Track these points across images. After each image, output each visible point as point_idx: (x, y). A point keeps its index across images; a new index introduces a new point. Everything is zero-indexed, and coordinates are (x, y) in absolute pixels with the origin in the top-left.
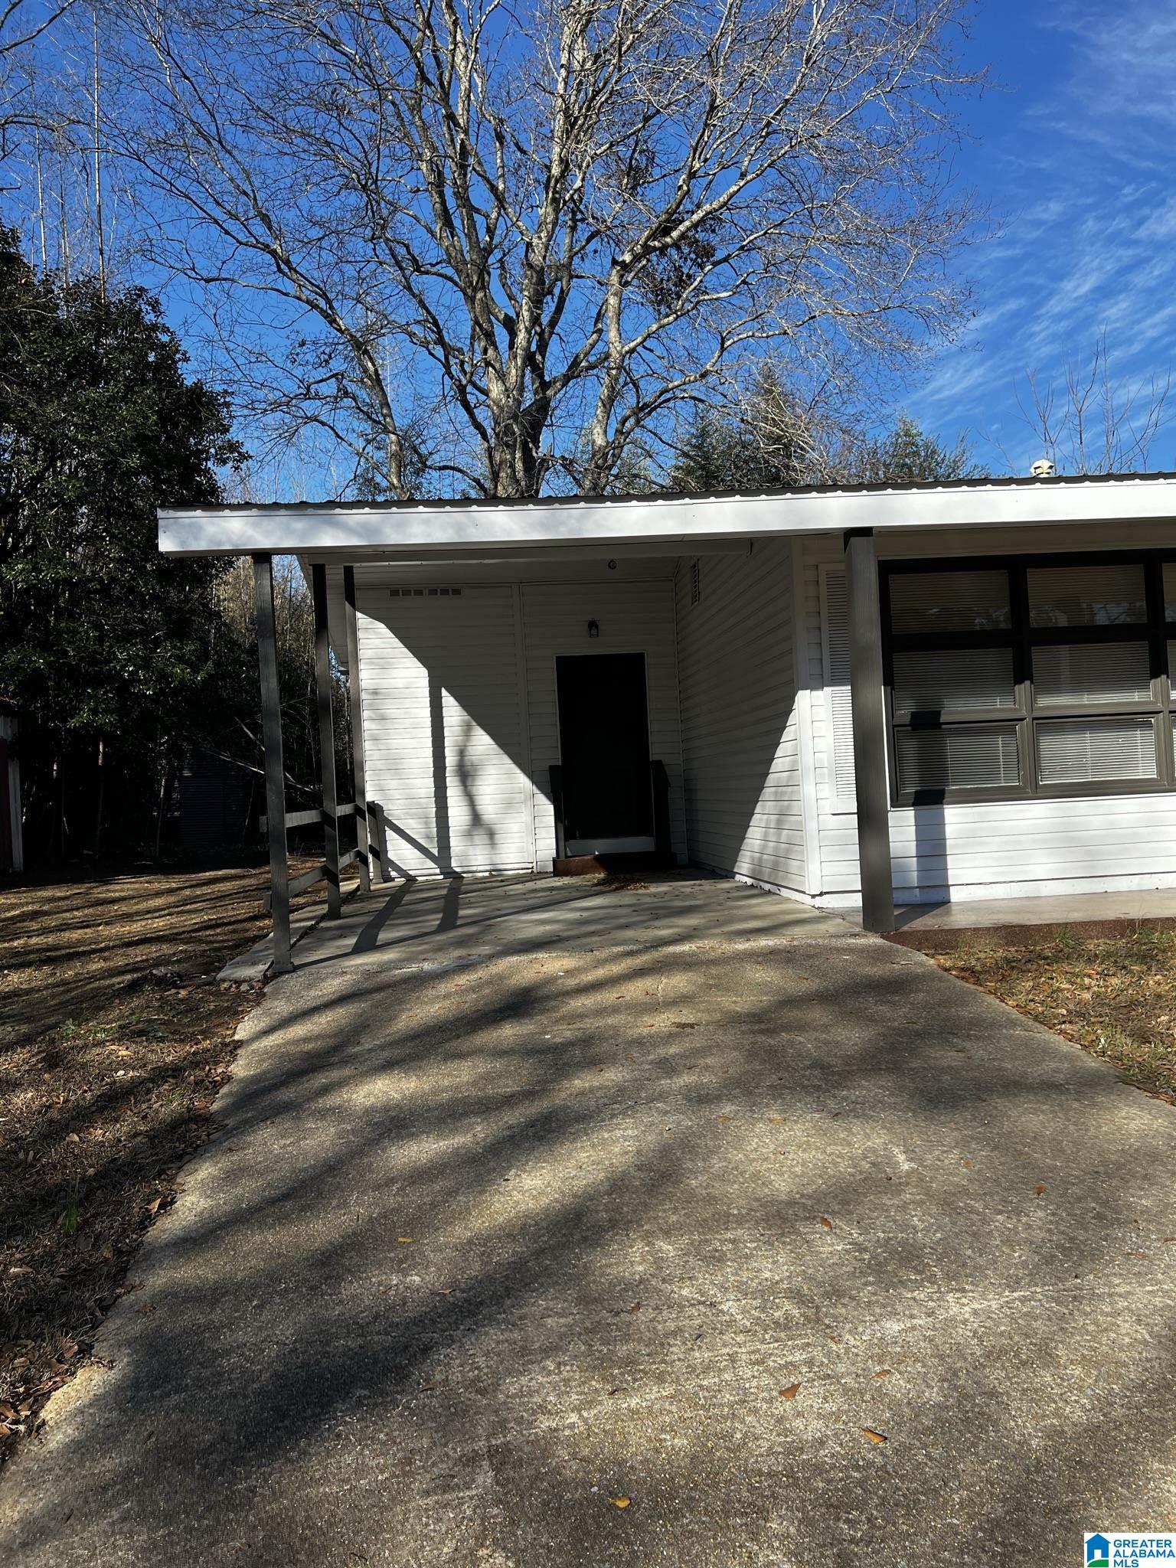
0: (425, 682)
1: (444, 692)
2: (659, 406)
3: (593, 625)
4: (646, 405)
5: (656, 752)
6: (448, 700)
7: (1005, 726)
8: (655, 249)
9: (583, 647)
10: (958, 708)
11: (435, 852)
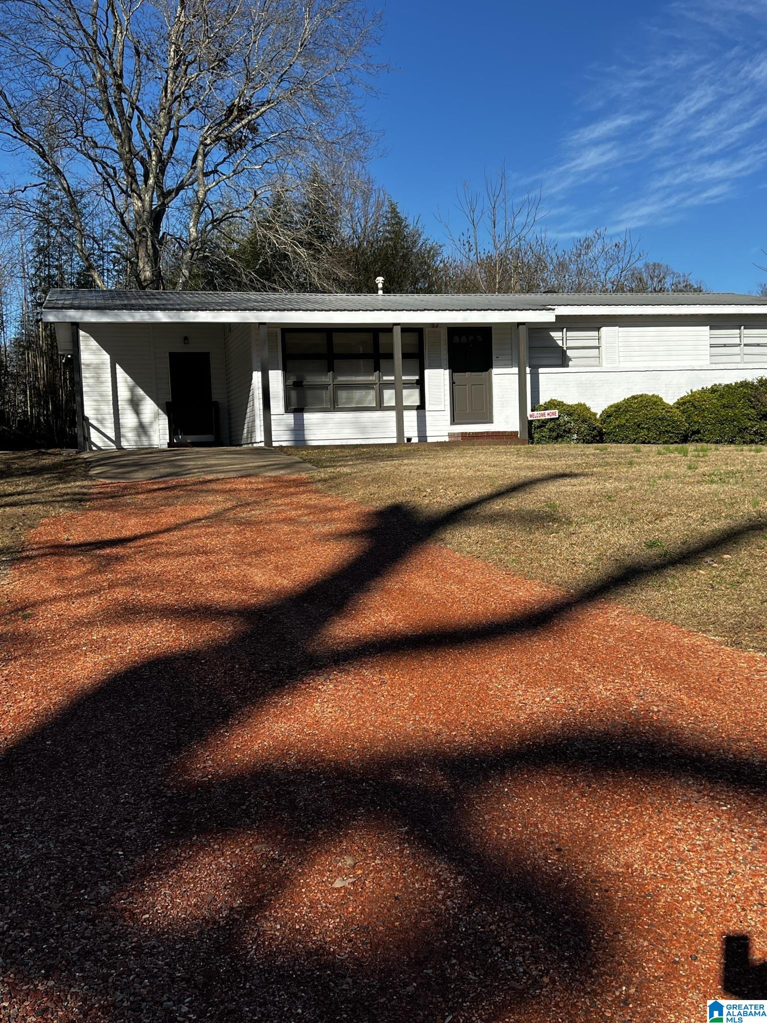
0: (108, 362)
1: (118, 366)
2: (225, 220)
3: (186, 338)
4: (217, 219)
5: (215, 397)
6: (119, 370)
7: (325, 387)
8: (222, 138)
9: (180, 348)
10: (312, 379)
11: (114, 439)
